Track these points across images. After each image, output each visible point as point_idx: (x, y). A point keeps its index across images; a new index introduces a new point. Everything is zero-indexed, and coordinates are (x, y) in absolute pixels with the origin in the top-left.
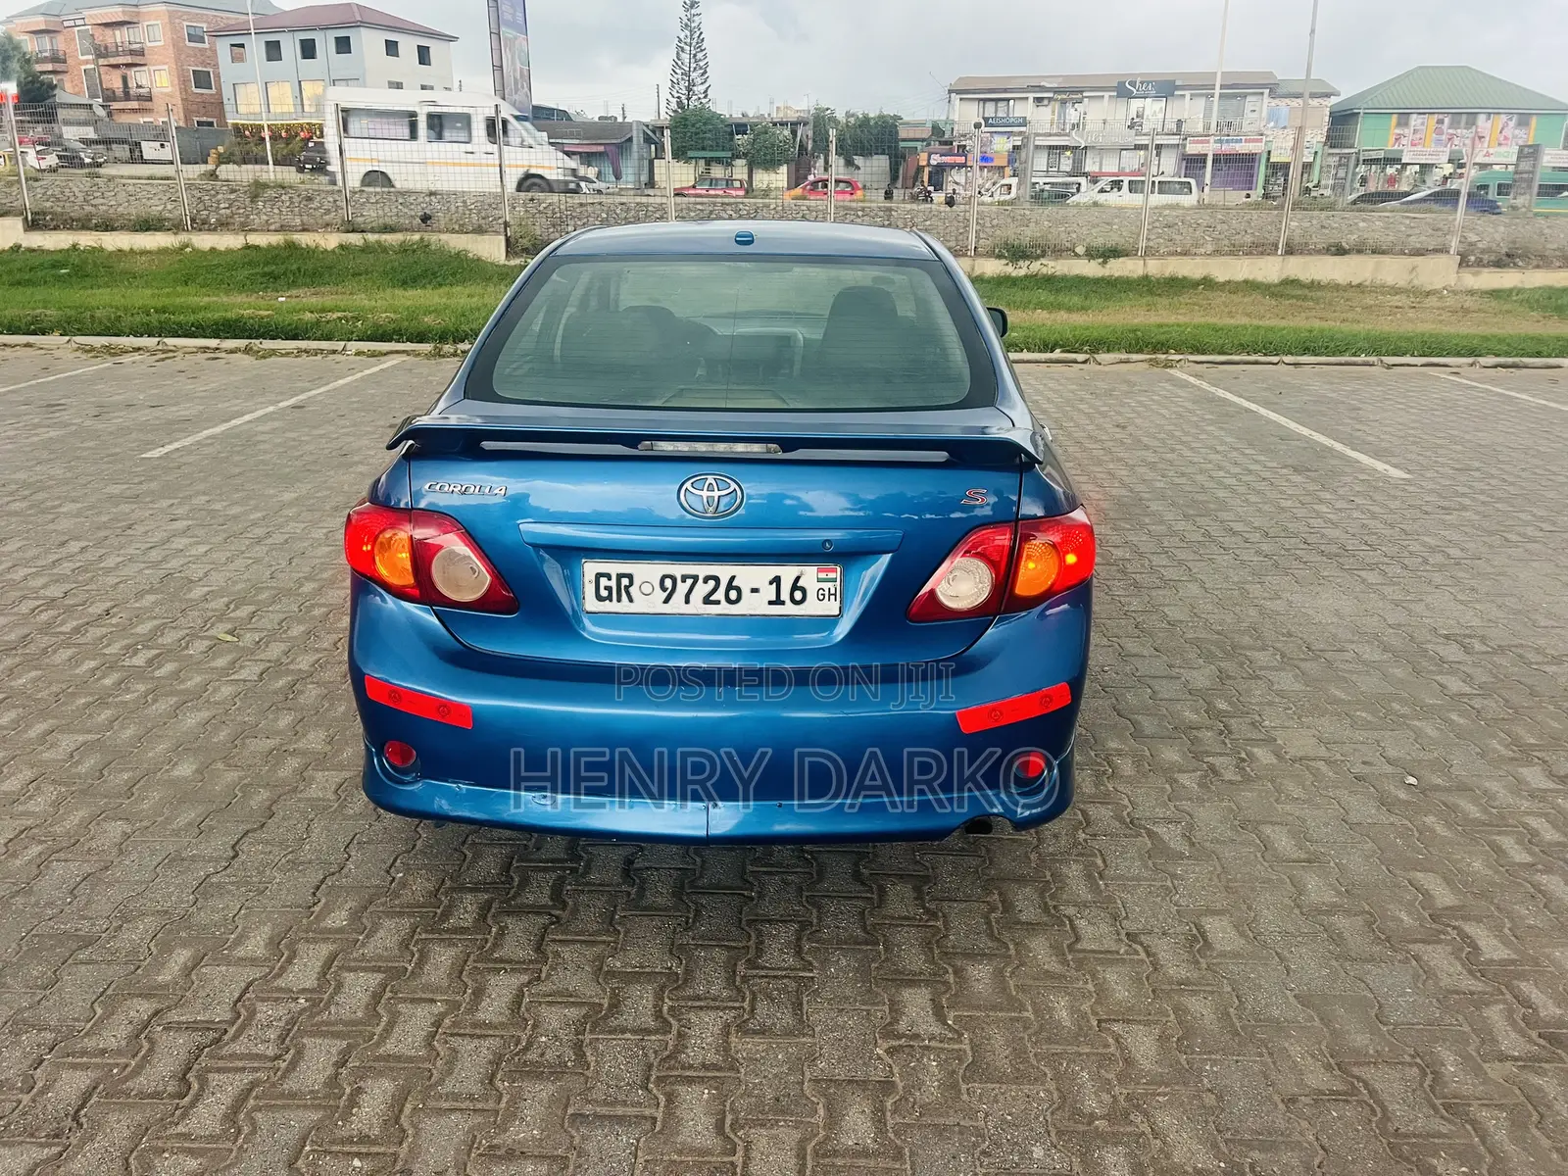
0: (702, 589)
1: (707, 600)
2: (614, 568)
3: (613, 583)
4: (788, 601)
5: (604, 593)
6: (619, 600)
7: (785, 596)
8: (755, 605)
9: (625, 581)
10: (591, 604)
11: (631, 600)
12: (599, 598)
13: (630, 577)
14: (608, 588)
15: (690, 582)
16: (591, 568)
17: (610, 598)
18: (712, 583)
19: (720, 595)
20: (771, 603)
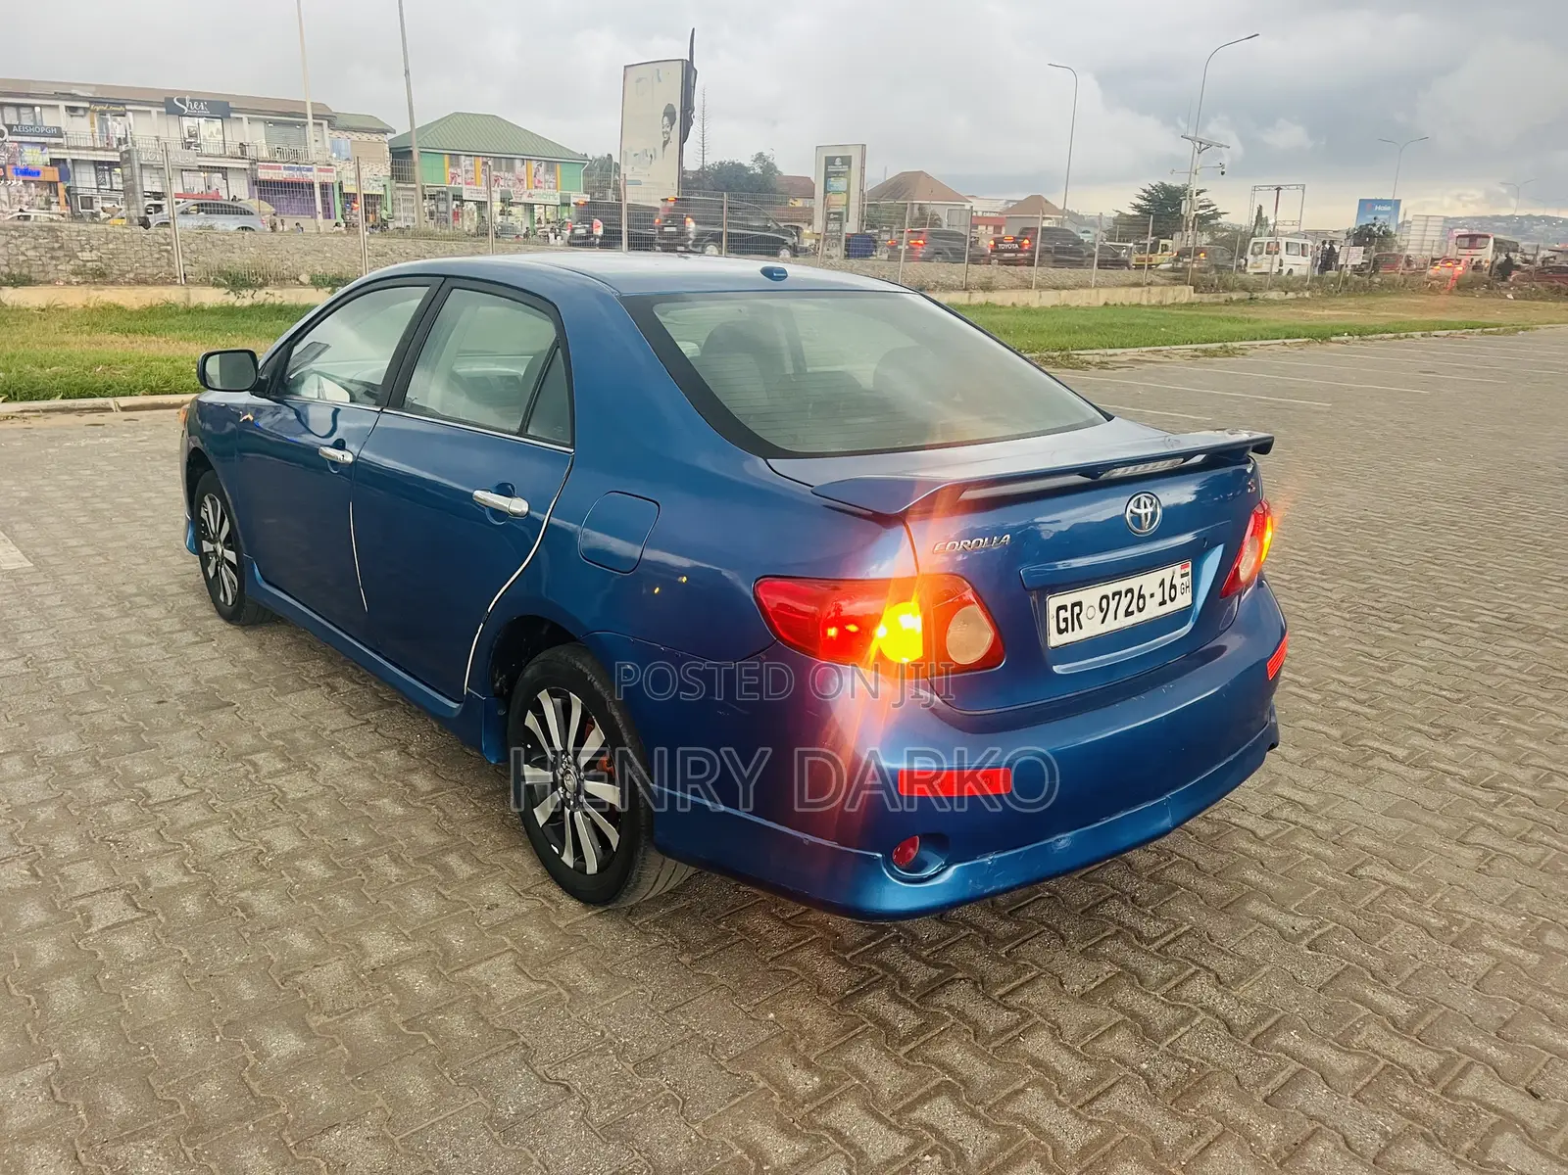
0: (1125, 602)
1: (1128, 614)
2: (1067, 599)
3: (1068, 615)
4: (1168, 601)
5: (1063, 625)
6: (1073, 630)
7: (1167, 598)
8: (1153, 610)
9: (1077, 609)
10: (1055, 640)
11: (1081, 628)
12: (1060, 631)
13: (1079, 604)
14: (1066, 620)
15: (1117, 597)
16: (1053, 603)
17: (1066, 630)
18: (1129, 595)
19: (1133, 607)
20: (1161, 604)
